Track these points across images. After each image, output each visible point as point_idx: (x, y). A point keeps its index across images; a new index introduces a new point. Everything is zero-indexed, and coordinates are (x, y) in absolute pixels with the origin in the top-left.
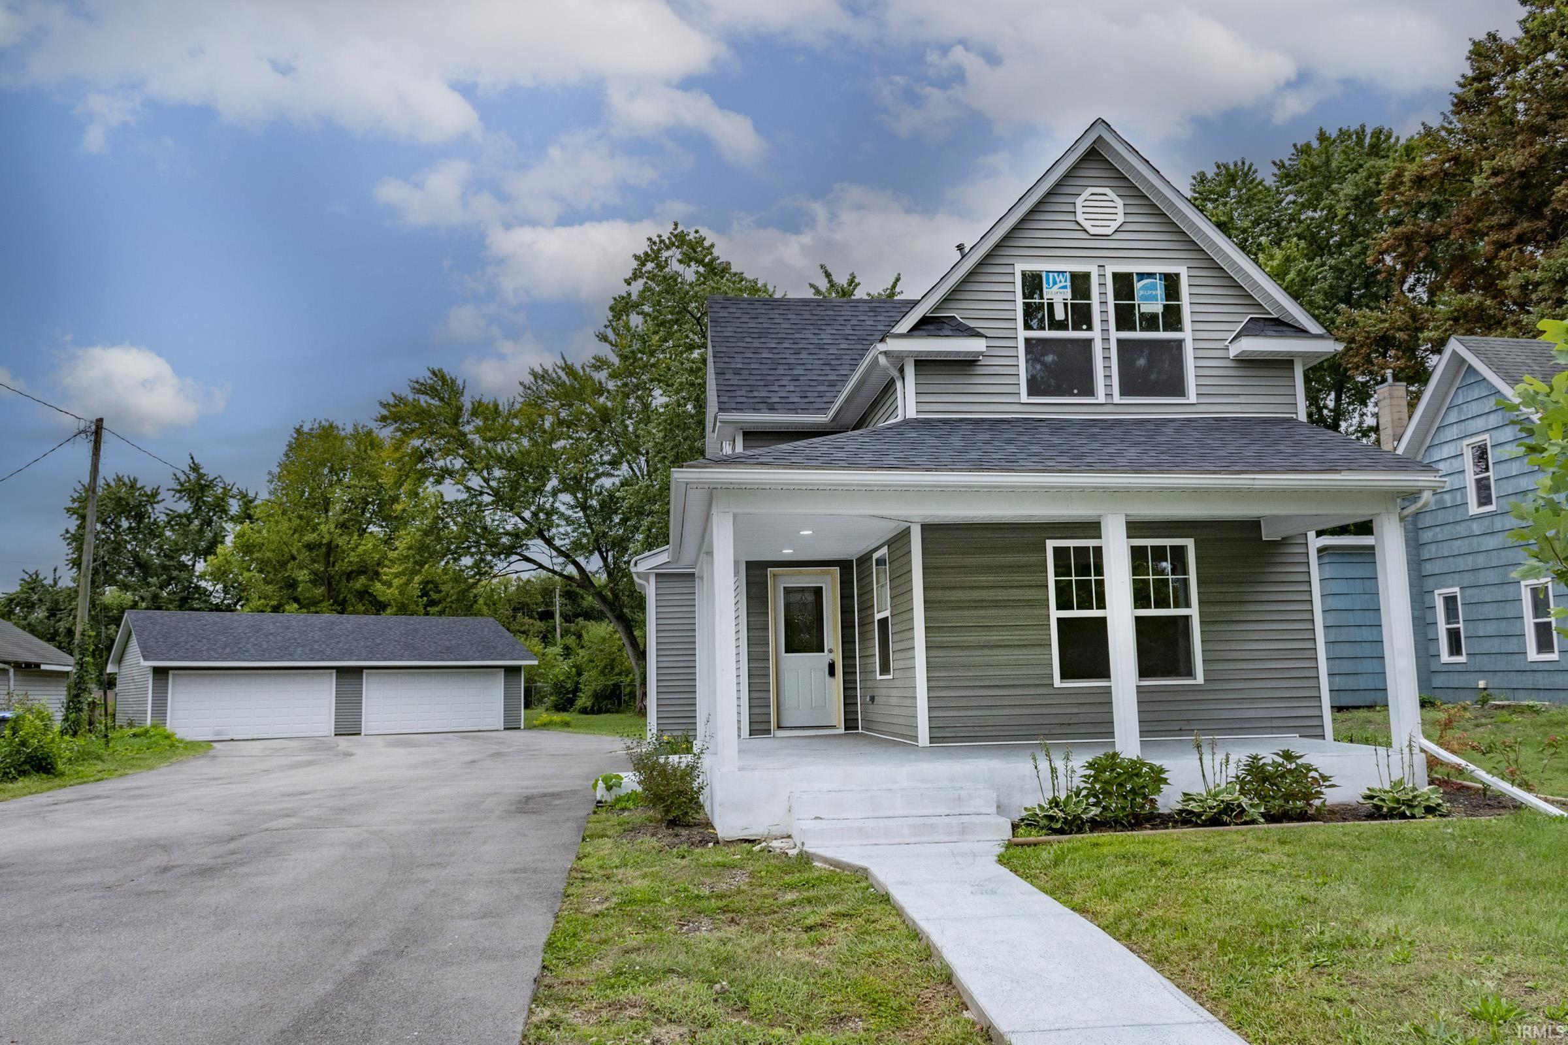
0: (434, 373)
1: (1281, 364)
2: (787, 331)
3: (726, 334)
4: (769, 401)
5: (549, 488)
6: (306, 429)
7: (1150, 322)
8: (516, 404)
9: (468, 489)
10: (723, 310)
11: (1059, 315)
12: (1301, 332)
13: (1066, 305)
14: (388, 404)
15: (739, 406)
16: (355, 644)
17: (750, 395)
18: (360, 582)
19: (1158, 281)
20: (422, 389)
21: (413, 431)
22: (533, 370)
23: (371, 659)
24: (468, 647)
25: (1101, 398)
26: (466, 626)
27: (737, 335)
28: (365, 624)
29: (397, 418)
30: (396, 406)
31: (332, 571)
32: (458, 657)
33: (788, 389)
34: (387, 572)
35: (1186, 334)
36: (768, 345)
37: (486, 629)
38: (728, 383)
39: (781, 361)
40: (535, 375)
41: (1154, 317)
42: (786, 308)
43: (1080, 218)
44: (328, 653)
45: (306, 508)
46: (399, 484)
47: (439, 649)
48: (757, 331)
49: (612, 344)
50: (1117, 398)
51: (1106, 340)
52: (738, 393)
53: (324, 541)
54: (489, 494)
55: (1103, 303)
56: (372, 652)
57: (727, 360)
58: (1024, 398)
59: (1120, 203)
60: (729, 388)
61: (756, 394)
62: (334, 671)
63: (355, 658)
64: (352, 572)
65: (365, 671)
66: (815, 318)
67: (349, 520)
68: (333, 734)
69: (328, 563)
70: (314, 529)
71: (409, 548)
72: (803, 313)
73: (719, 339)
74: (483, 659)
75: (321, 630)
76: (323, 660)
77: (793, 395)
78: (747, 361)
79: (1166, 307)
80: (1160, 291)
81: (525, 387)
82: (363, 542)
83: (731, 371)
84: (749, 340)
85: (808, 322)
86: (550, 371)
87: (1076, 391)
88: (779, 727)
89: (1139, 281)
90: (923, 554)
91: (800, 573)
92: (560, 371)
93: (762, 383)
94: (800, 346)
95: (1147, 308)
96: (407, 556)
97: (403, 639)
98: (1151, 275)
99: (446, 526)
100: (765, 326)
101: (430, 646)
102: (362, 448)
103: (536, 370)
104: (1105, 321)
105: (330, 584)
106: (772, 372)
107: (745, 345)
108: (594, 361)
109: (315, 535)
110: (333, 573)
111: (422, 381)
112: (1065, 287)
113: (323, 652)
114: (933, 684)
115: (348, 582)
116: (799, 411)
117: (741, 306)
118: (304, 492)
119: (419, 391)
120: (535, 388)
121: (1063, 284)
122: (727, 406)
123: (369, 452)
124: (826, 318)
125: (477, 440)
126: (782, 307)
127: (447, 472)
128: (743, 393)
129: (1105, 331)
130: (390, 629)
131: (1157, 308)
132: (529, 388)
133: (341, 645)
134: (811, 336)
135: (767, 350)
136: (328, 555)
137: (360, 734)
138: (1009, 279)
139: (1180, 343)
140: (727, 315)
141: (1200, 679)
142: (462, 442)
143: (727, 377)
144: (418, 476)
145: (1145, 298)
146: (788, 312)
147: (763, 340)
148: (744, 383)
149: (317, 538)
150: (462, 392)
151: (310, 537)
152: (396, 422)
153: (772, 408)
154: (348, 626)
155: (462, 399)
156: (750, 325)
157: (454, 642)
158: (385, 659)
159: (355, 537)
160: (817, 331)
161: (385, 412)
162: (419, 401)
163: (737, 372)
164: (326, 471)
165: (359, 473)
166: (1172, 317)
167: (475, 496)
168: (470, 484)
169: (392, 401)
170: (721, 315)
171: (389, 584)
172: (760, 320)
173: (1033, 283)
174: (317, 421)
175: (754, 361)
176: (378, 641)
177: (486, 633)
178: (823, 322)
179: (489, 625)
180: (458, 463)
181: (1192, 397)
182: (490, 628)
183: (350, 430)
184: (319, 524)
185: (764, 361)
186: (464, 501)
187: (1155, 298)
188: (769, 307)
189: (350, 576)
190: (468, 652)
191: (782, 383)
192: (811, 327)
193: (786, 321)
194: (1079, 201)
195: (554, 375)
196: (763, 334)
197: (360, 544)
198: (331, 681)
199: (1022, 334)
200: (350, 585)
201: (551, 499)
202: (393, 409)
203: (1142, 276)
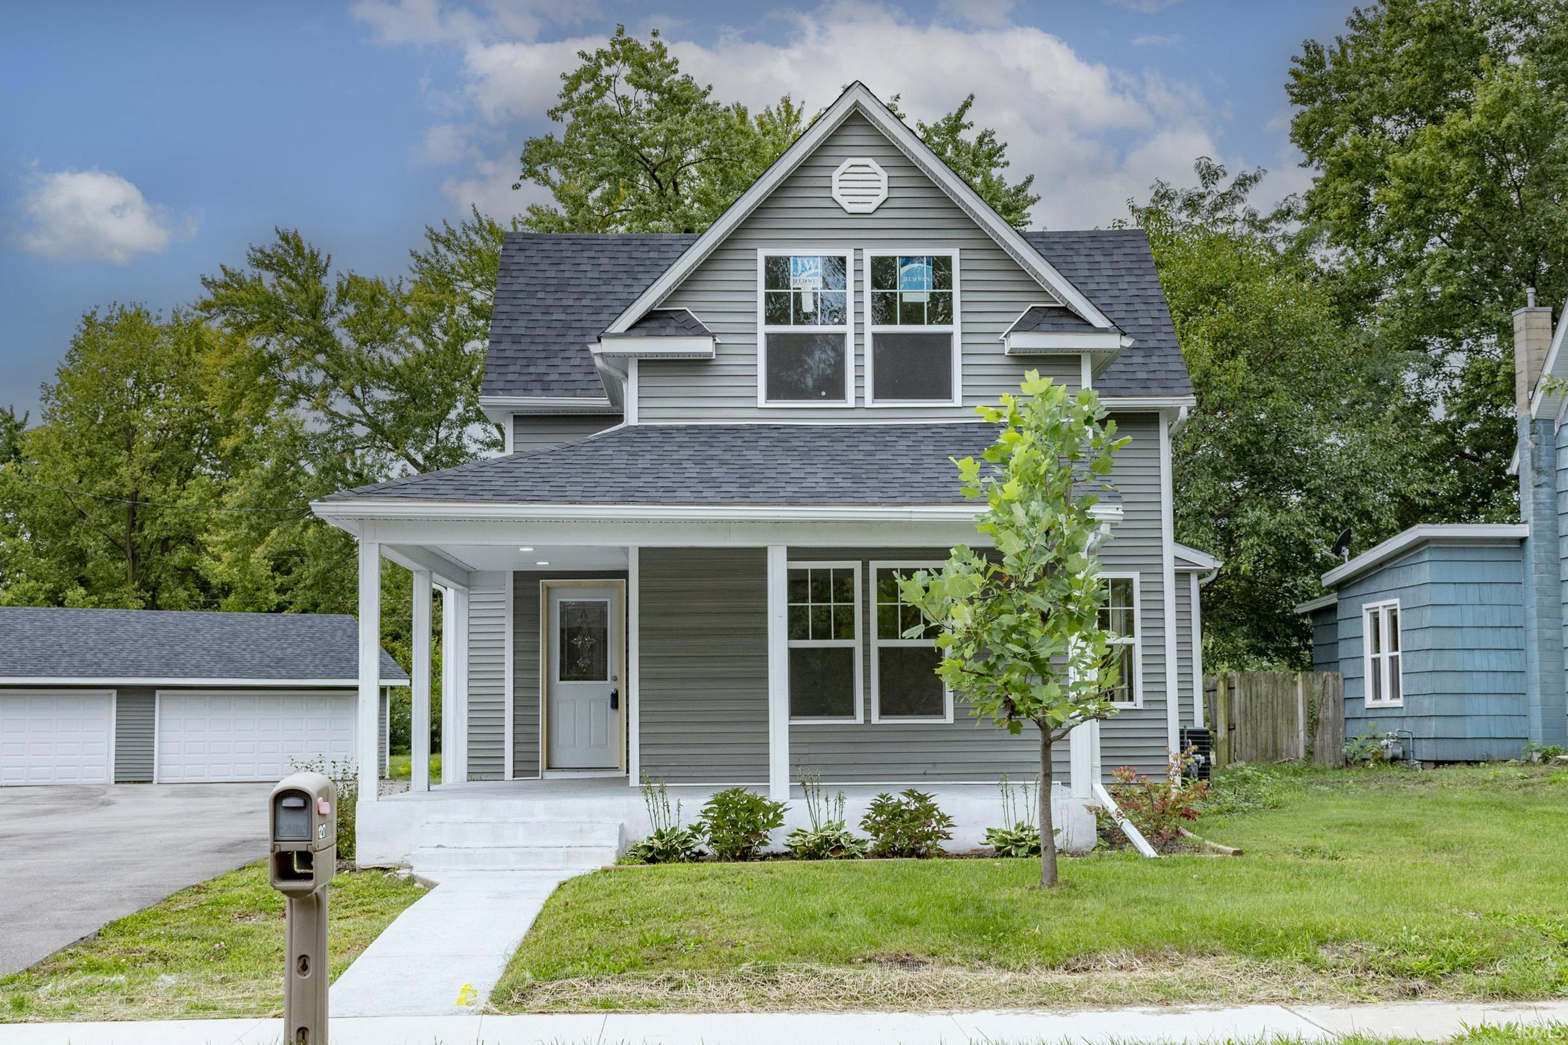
0: (285, 239)
1: (1066, 362)
2: (593, 282)
3: (515, 287)
4: (546, 378)
5: (452, 415)
6: (100, 318)
7: (913, 314)
8: (405, 283)
9: (333, 415)
10: (519, 253)
11: (808, 307)
12: (1084, 325)
13: (815, 294)
14: (214, 282)
15: (509, 386)
16: (145, 653)
17: (526, 371)
18: (180, 555)
19: (925, 265)
20: (264, 261)
21: (250, 326)
22: (431, 231)
23: (166, 676)
24: (309, 659)
25: (850, 401)
26: (310, 627)
27: (528, 288)
28: (163, 624)
29: (225, 305)
30: (226, 286)
31: (137, 537)
32: (293, 673)
33: (573, 362)
34: (214, 539)
35: (955, 328)
36: (564, 302)
37: (339, 633)
38: (502, 355)
39: (574, 325)
40: (435, 238)
41: (919, 306)
42: (599, 248)
43: (836, 194)
44: (104, 666)
45: (100, 440)
46: (233, 404)
47: (267, 660)
48: (555, 281)
49: (554, 188)
50: (869, 402)
51: (859, 335)
52: (512, 368)
53: (126, 492)
54: (363, 424)
55: (859, 292)
56: (167, 665)
57: (507, 323)
58: (762, 401)
59: (883, 175)
60: (500, 362)
61: (532, 369)
62: (114, 692)
63: (144, 673)
64: (168, 539)
65: (158, 692)
66: (634, 262)
67: (162, 460)
68: (113, 782)
69: (133, 524)
70: (112, 472)
71: (241, 506)
72: (619, 255)
73: (505, 295)
74: (329, 677)
75: (98, 631)
76: (97, 676)
77: (576, 370)
78: (531, 324)
79: (932, 295)
80: (927, 278)
81: (418, 258)
82: (185, 494)
83: (509, 339)
84: (541, 295)
85: (622, 269)
86: (459, 232)
87: (823, 393)
88: (549, 768)
89: (903, 266)
90: (640, 577)
91: (579, 586)
92: (473, 236)
93: (543, 355)
94: (603, 303)
95: (910, 297)
96: (239, 517)
97: (216, 647)
98: (919, 259)
99: (300, 471)
100: (566, 275)
101: (253, 658)
102: (184, 349)
103: (436, 230)
104: (859, 313)
105: (135, 557)
106: (560, 339)
107: (534, 302)
108: (529, 215)
109: (112, 482)
110: (139, 540)
111: (268, 251)
112: (816, 274)
113: (98, 664)
114: (644, 719)
115: (162, 554)
116: (579, 392)
117: (544, 247)
118: (96, 415)
119: (259, 264)
120: (433, 261)
121: (813, 271)
122: (494, 386)
123: (193, 355)
124: (648, 262)
125: (345, 340)
126: (595, 248)
127: (300, 390)
128: (517, 368)
129: (859, 324)
130: (197, 631)
131: (922, 296)
132: (426, 261)
133: (124, 654)
134: (621, 289)
135: (560, 310)
136: (132, 512)
137: (151, 782)
138: (750, 266)
139: (948, 336)
140: (522, 260)
141: (949, 718)
142: (322, 341)
143: (503, 346)
144: (259, 395)
145: (911, 285)
146: (599, 255)
147: (559, 295)
148: (521, 355)
149: (116, 487)
150: (325, 271)
151: (106, 485)
152: (224, 312)
153: (546, 389)
154: (138, 626)
155: (324, 280)
156: (548, 274)
157: (289, 651)
158: (186, 675)
159: (173, 486)
160: (629, 282)
161: (208, 296)
162: (260, 279)
163: (516, 339)
164: (130, 382)
165: (181, 385)
166: (940, 308)
167: (342, 426)
168: (333, 408)
169: (220, 277)
170: (516, 260)
171: (217, 558)
172: (562, 267)
173: (777, 272)
174: (119, 306)
175: (541, 324)
176: (178, 649)
177: (338, 638)
178: (641, 269)
179: (344, 626)
180: (318, 377)
181: (957, 401)
182: (345, 630)
183: (167, 319)
184: (118, 465)
185: (554, 324)
186: (325, 435)
187: (920, 285)
188: (579, 247)
189: (165, 545)
190: (307, 666)
191: (568, 354)
192: (624, 276)
193: (596, 268)
194: (836, 175)
195: (464, 238)
196: (562, 287)
197: (179, 497)
198: (110, 706)
199: (763, 329)
200: (165, 559)
201: (456, 432)
202: (222, 291)
203: (907, 260)
